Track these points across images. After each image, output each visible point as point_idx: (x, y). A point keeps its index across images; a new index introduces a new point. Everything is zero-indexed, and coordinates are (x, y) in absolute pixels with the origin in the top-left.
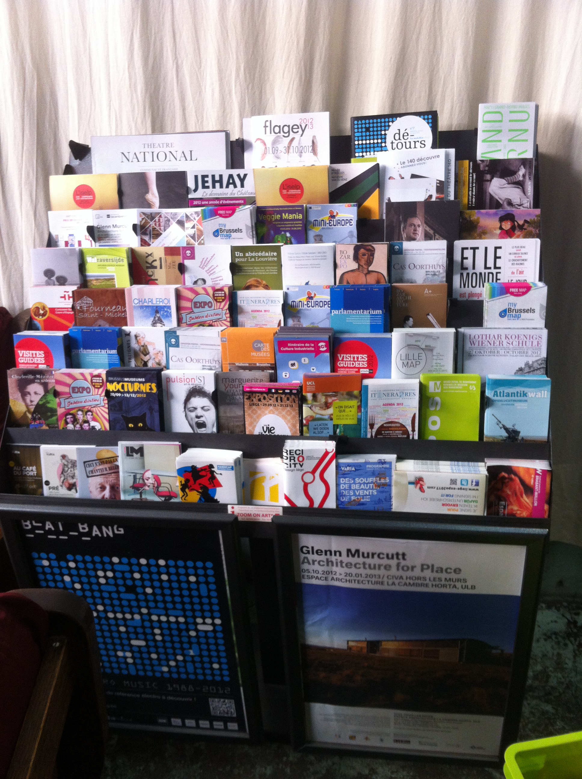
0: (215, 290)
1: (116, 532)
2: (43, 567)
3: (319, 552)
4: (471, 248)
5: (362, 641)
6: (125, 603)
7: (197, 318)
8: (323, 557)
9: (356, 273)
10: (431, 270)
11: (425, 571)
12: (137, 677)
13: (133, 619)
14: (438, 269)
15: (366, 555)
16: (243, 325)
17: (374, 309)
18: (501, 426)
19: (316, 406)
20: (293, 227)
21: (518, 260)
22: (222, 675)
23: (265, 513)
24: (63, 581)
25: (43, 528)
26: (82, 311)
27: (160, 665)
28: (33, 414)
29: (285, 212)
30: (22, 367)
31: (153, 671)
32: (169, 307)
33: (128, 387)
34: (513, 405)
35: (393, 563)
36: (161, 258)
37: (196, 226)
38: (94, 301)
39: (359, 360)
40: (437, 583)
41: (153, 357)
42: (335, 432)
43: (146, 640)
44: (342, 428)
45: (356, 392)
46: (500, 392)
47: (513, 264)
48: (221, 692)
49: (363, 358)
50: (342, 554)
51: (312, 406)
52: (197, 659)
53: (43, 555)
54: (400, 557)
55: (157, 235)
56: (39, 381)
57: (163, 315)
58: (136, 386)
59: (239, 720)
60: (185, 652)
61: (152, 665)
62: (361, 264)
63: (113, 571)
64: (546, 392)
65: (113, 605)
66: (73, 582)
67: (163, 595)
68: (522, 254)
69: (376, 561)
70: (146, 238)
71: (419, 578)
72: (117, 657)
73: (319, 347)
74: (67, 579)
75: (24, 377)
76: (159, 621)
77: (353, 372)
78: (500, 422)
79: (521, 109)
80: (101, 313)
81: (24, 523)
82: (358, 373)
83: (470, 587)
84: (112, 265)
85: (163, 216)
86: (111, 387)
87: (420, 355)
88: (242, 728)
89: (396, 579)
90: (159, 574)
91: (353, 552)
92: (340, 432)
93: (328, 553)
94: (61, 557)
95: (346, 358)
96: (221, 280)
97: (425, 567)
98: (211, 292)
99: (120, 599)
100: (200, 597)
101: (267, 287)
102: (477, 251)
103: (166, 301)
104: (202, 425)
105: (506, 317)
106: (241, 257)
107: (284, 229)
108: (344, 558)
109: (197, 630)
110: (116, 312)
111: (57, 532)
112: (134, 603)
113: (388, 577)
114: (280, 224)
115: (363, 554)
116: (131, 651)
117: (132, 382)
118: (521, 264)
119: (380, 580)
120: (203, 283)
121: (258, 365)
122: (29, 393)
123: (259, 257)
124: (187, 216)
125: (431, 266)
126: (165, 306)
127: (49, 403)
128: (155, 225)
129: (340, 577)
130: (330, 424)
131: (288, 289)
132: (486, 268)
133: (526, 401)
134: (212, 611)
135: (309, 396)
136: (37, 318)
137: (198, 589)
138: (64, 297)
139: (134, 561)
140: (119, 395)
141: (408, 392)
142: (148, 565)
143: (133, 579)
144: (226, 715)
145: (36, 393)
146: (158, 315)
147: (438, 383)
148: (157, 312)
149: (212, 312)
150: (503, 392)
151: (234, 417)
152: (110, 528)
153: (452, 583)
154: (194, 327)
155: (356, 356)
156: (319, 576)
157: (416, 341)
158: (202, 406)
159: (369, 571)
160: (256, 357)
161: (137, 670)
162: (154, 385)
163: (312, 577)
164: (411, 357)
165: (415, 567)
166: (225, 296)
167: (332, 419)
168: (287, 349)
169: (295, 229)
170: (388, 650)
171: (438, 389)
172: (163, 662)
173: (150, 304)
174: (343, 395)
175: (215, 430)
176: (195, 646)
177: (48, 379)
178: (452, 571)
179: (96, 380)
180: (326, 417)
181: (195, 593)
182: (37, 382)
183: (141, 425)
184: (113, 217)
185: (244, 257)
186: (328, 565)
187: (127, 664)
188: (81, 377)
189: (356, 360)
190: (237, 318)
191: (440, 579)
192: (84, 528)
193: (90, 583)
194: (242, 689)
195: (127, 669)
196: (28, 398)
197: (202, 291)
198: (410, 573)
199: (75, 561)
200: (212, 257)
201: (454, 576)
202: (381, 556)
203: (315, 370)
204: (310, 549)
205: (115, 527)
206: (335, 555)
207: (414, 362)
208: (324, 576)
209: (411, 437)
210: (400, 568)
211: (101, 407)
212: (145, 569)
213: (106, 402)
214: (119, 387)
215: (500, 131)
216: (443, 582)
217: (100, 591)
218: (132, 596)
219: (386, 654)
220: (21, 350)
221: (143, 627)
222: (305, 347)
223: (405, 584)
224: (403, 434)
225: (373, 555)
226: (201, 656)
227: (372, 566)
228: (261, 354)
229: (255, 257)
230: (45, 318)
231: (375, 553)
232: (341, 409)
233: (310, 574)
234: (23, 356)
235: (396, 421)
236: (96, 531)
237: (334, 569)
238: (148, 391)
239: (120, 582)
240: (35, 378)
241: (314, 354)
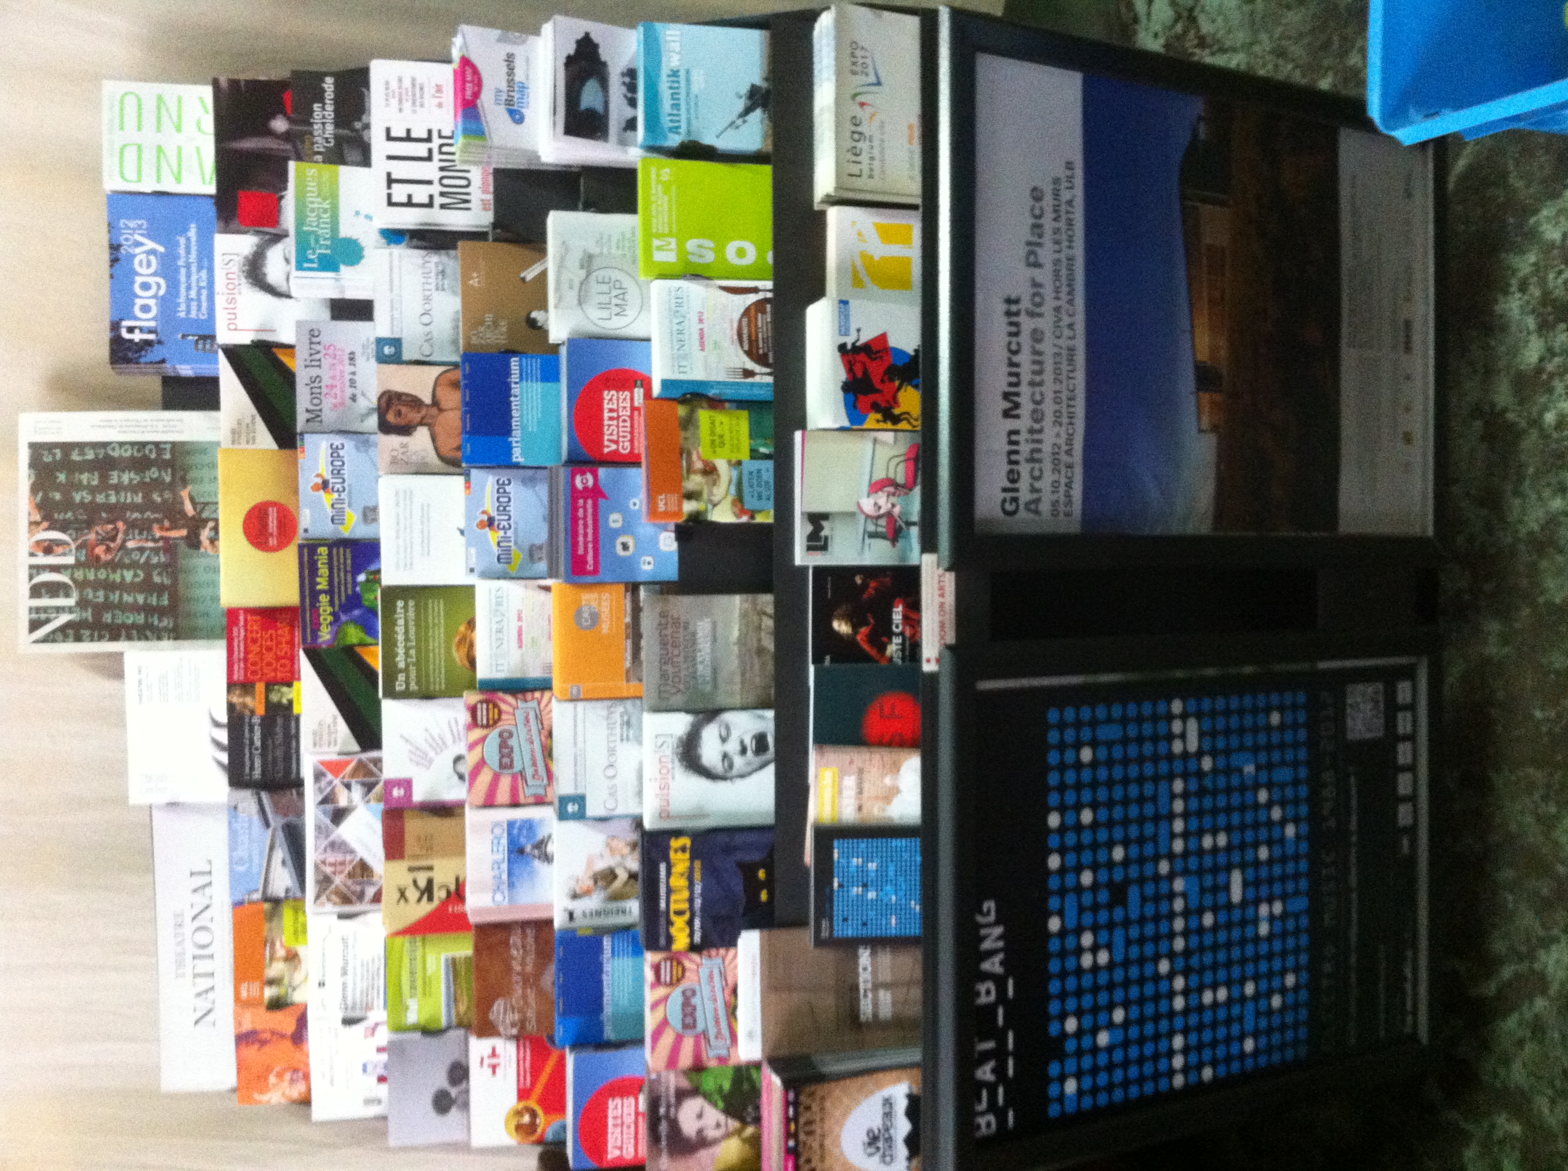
0: (474, 723)
1: (992, 918)
2: (1080, 1092)
3: (1013, 477)
4: (389, 187)
5: (1198, 401)
6: (1149, 910)
7: (534, 764)
8: (1024, 469)
9: (438, 429)
10: (433, 280)
11: (1041, 260)
12: (1313, 894)
13: (1184, 895)
14: (432, 266)
15: (1014, 379)
16: (549, 668)
17: (508, 374)
18: (739, 122)
19: (711, 493)
20: (345, 567)
21: (414, 95)
22: (1294, 707)
23: (936, 593)
24: (1110, 1049)
25: (992, 1088)
26: (522, 1024)
27: (1282, 840)
28: (744, 1123)
29: (313, 584)
30: (643, 1150)
31: (1296, 858)
32: (511, 825)
33: (680, 900)
34: (697, 97)
35: (1027, 324)
36: (411, 869)
37: (346, 780)
38: (498, 996)
39: (615, 407)
40: (1064, 237)
41: (618, 858)
42: (767, 457)
43: (1229, 868)
44: (758, 441)
45: (682, 411)
46: (671, 121)
47: (422, 106)
48: (1330, 712)
49: (611, 400)
50: (1017, 428)
51: (710, 501)
52: (1263, 758)
53: (1053, 1090)
54: (1014, 308)
55: (363, 869)
56: (672, 1110)
57: (528, 838)
58: (678, 882)
59: (1390, 677)
60: (1249, 782)
61: (1284, 860)
62: (419, 420)
63: (1079, 931)
64: (668, 32)
65: (1156, 938)
66: (1110, 1025)
67: (1126, 822)
68: (400, 87)
69: (1024, 358)
70: (370, 892)
71: (1057, 274)
72: (1270, 937)
73: (586, 488)
74: (1103, 1038)
75: (664, 1143)
76: (1186, 835)
77: (640, 421)
78: (733, 122)
79: (117, 108)
80: (526, 982)
81: (984, 1130)
82: (642, 412)
83: (1069, 173)
84: (424, 962)
85: (322, 857)
86: (681, 941)
87: (600, 280)
88: (1409, 673)
89: (1060, 320)
90: (1079, 827)
91: (1008, 405)
92: (765, 445)
93: (1014, 457)
94: (1055, 1048)
95: (611, 434)
96: (456, 722)
97: (1032, 259)
98: (478, 733)
99: (1142, 920)
100: (1125, 741)
101: (471, 624)
102: (394, 176)
103: (498, 831)
104: (760, 741)
105: (524, 111)
106: (407, 677)
107: (349, 586)
108: (1023, 423)
109: (1200, 754)
110: (524, 947)
111: (999, 1055)
112: (1149, 889)
113: (1058, 338)
114: (340, 596)
115: (1011, 384)
116: (1257, 902)
117: (669, 891)
118: (422, 89)
119: (1064, 352)
120: (462, 761)
121: (628, 620)
122: (700, 1132)
123: (407, 639)
124: (324, 801)
125: (424, 280)
126: (509, 834)
127: (721, 1088)
128: (341, 872)
129: (1064, 436)
130: (750, 465)
131: (472, 570)
132: (429, 158)
133: (688, 72)
134: (1155, 718)
135: (689, 507)
136: (539, 1130)
137: (1110, 744)
138: (494, 1068)
139: (1054, 883)
140: (697, 923)
141: (673, 301)
142: (1062, 851)
143: (1095, 887)
144: (1382, 705)
145: (700, 1116)
146: (528, 849)
147: (656, 243)
148: (521, 851)
149: (522, 731)
150: (670, 115)
151: (743, 674)
152: (983, 932)
153: (1063, 208)
154: (554, 768)
155: (606, 415)
156: (1063, 481)
157: (571, 288)
158: (718, 741)
159: (1048, 376)
160: (611, 625)
161: (1297, 893)
162: (675, 843)
163: (1068, 496)
164: (604, 299)
165: (1033, 280)
166: (487, 702)
167: (739, 463)
168: (590, 558)
169: (349, 561)
170: (1214, 349)
171: (669, 244)
172: (1276, 833)
173: (505, 866)
174: (686, 439)
175: (770, 714)
176: (1235, 760)
177: (667, 1088)
178: (1037, 205)
179: (665, 975)
180: (735, 474)
181: (1118, 752)
182: (676, 1114)
183: (762, 874)
184: (324, 975)
185: (406, 670)
186: (1039, 461)
187: (1284, 915)
188: (661, 1008)
189: (615, 415)
190: (535, 680)
191: (1056, 231)
192: (988, 992)
193: (1111, 987)
194: (1323, 665)
195: (1297, 916)
196: (711, 1133)
197: (477, 752)
198: (1048, 291)
199: (1063, 1017)
200: (407, 741)
201: (1048, 201)
202: (1014, 347)
203: (637, 501)
204: (1009, 495)
205: (980, 919)
206: (1016, 443)
207: (615, 293)
208: (1063, 470)
209: (769, 295)
210: (1038, 310)
211: (727, 962)
212: (1071, 859)
213: (713, 952)
214: (680, 922)
215: (159, 149)
216: (1062, 224)
217: (1126, 963)
218: (1133, 893)
219: (1223, 353)
220: (606, 1152)
221: (1200, 872)
222: (585, 518)
223: (1071, 302)
224: (764, 312)
225: (1012, 364)
226: (1255, 750)
227: (1036, 367)
228: (605, 611)
229: (407, 649)
230: (540, 1112)
231: (1009, 359)
232: (718, 442)
233: (1062, 499)
234: (621, 1148)
235: (735, 325)
236: (993, 965)
237: (1047, 448)
238: (687, 855)
239: (1103, 917)
240: (667, 1116)
241: (602, 502)
